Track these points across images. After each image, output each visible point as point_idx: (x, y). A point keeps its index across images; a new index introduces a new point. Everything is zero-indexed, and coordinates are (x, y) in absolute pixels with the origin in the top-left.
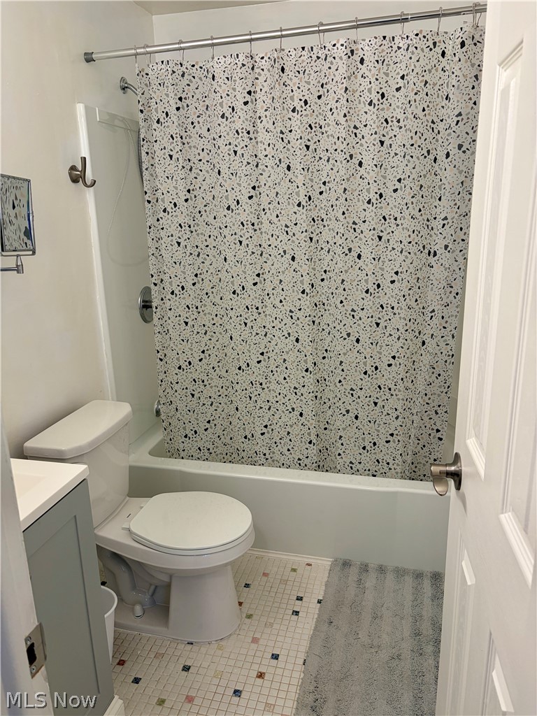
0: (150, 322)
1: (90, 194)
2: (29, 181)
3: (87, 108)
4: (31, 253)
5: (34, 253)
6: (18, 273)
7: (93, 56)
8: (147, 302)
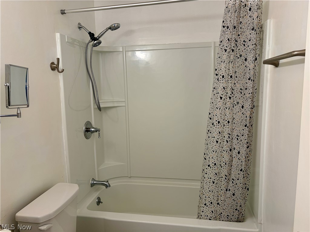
0: (89, 139)
1: (61, 76)
2: (27, 69)
3: (61, 35)
4: (26, 106)
5: (28, 106)
6: (18, 117)
7: (65, 11)
8: (88, 129)
